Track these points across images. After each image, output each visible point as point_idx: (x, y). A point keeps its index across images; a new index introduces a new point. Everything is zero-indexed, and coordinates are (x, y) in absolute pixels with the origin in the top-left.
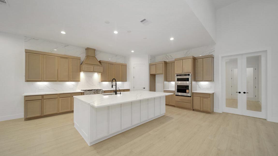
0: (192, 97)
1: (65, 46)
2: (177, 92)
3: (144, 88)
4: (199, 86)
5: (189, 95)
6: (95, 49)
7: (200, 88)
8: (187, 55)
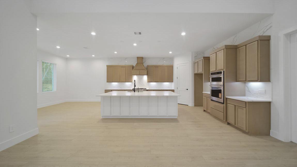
0: (225, 103)
1: (125, 59)
2: (212, 96)
3: (187, 89)
4: (248, 89)
5: (222, 101)
6: (142, 57)
7: (250, 92)
8: (234, 42)
